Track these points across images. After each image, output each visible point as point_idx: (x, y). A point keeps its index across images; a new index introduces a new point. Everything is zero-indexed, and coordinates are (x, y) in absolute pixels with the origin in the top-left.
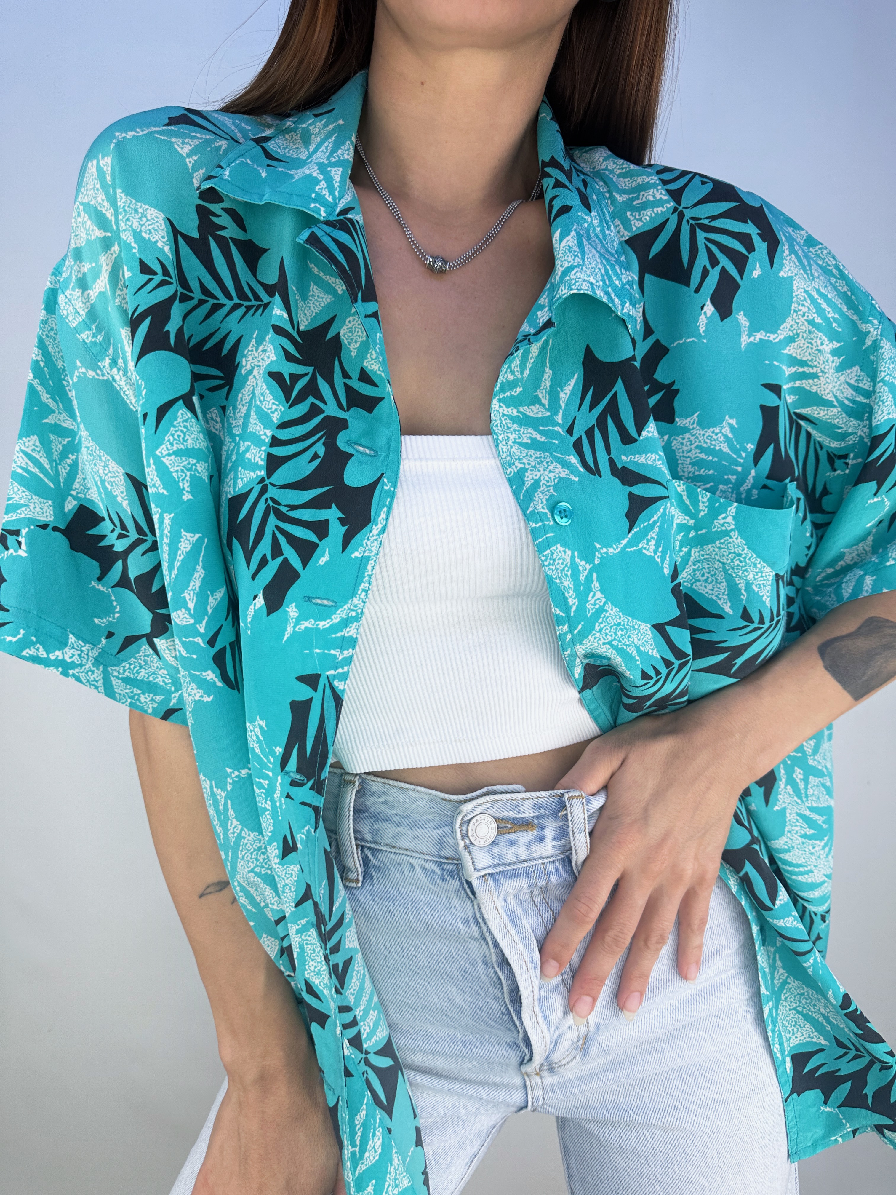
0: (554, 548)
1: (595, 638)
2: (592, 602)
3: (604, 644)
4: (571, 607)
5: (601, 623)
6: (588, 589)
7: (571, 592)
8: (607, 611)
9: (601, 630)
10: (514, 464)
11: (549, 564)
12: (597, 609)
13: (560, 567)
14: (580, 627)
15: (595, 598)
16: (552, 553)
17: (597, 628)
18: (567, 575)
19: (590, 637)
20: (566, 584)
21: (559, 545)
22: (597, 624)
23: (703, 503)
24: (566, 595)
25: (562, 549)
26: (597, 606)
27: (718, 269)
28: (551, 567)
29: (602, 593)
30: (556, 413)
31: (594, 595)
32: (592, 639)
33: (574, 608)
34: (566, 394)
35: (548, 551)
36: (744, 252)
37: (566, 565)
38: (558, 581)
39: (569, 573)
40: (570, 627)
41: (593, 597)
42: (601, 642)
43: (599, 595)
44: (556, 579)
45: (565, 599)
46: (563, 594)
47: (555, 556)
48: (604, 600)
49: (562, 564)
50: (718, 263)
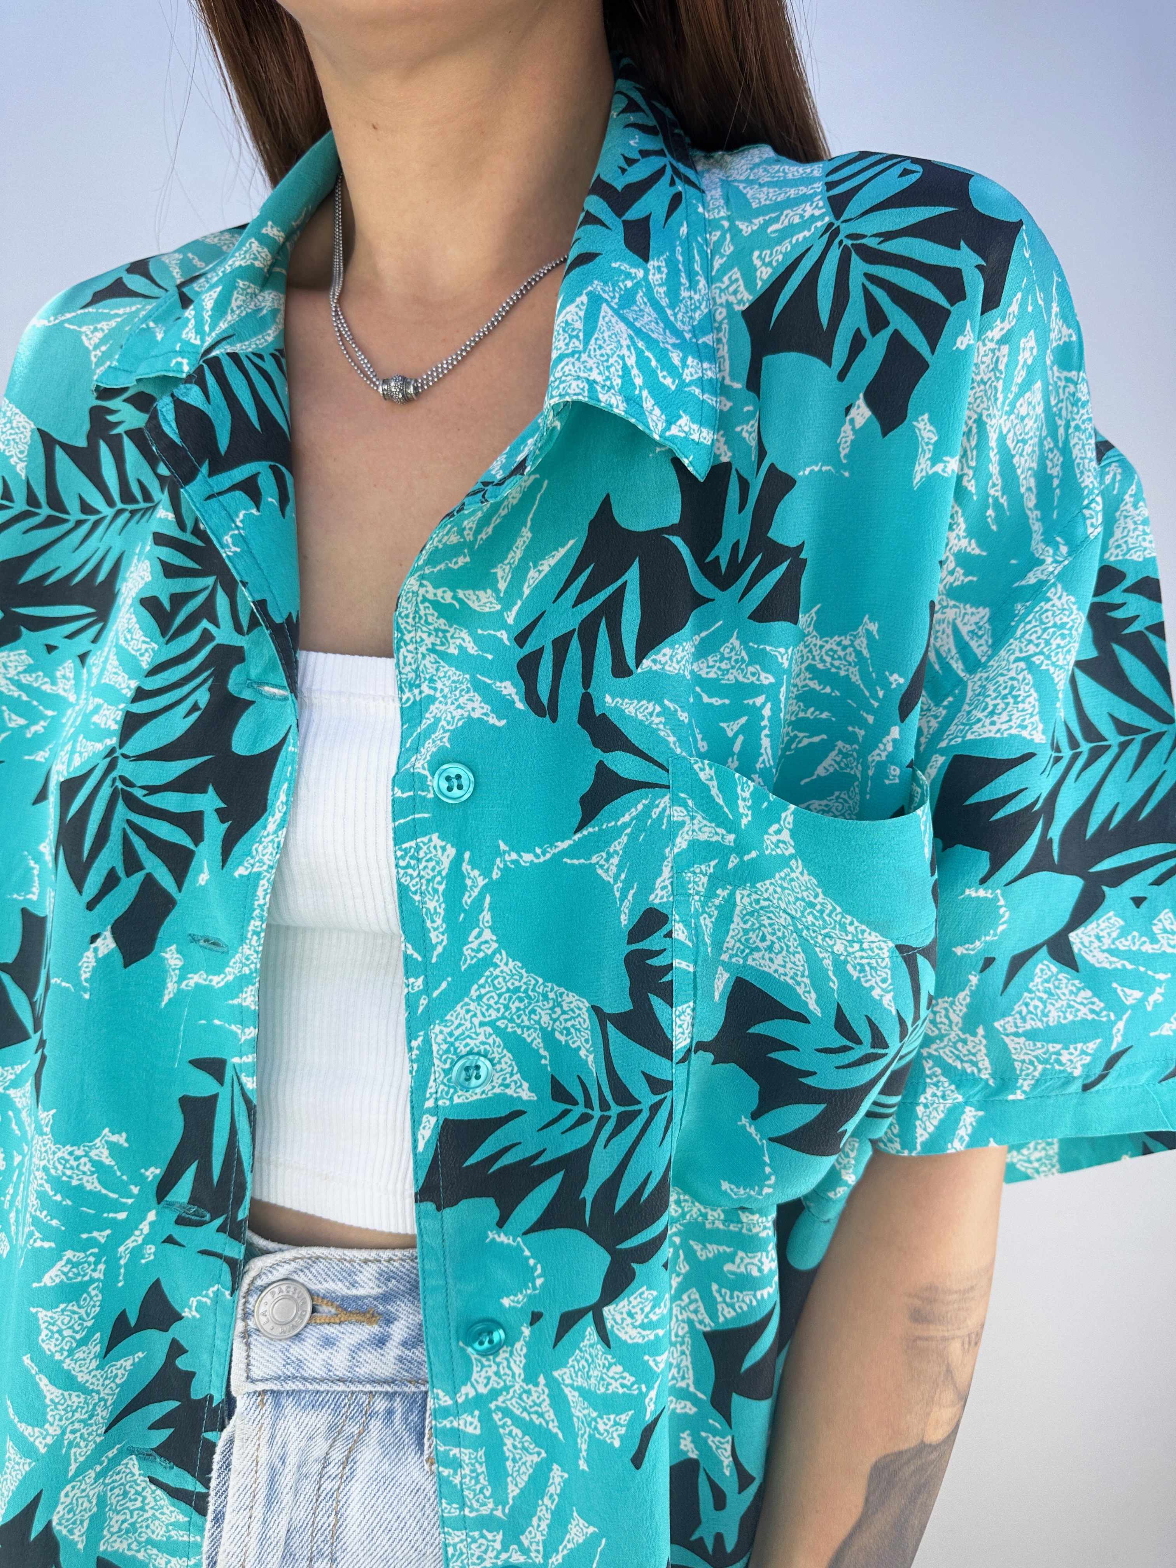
0: (425, 839)
1: (468, 1011)
2: (474, 945)
3: (482, 1024)
4: (434, 947)
5: (483, 986)
6: (472, 921)
7: (439, 921)
8: (496, 966)
9: (480, 998)
10: (419, 686)
11: (408, 866)
12: (479, 960)
13: (428, 874)
14: (444, 985)
15: (481, 939)
16: (418, 848)
17: (474, 994)
18: (436, 891)
19: (458, 1008)
20: (431, 905)
21: (435, 836)
22: (475, 986)
23: (744, 800)
24: (429, 924)
25: (440, 843)
26: (481, 955)
27: (885, 335)
28: (410, 871)
29: (493, 932)
30: (507, 607)
31: (479, 935)
32: (463, 1012)
33: (440, 949)
34: (540, 572)
35: (413, 843)
36: (942, 301)
37: (440, 873)
38: (417, 898)
39: (441, 888)
40: (426, 983)
41: (477, 938)
42: (476, 1021)
43: (488, 935)
44: (415, 893)
45: (424, 932)
46: (424, 921)
47: (421, 854)
48: (495, 945)
49: (433, 869)
50: (886, 323)
